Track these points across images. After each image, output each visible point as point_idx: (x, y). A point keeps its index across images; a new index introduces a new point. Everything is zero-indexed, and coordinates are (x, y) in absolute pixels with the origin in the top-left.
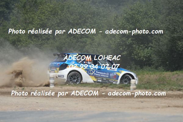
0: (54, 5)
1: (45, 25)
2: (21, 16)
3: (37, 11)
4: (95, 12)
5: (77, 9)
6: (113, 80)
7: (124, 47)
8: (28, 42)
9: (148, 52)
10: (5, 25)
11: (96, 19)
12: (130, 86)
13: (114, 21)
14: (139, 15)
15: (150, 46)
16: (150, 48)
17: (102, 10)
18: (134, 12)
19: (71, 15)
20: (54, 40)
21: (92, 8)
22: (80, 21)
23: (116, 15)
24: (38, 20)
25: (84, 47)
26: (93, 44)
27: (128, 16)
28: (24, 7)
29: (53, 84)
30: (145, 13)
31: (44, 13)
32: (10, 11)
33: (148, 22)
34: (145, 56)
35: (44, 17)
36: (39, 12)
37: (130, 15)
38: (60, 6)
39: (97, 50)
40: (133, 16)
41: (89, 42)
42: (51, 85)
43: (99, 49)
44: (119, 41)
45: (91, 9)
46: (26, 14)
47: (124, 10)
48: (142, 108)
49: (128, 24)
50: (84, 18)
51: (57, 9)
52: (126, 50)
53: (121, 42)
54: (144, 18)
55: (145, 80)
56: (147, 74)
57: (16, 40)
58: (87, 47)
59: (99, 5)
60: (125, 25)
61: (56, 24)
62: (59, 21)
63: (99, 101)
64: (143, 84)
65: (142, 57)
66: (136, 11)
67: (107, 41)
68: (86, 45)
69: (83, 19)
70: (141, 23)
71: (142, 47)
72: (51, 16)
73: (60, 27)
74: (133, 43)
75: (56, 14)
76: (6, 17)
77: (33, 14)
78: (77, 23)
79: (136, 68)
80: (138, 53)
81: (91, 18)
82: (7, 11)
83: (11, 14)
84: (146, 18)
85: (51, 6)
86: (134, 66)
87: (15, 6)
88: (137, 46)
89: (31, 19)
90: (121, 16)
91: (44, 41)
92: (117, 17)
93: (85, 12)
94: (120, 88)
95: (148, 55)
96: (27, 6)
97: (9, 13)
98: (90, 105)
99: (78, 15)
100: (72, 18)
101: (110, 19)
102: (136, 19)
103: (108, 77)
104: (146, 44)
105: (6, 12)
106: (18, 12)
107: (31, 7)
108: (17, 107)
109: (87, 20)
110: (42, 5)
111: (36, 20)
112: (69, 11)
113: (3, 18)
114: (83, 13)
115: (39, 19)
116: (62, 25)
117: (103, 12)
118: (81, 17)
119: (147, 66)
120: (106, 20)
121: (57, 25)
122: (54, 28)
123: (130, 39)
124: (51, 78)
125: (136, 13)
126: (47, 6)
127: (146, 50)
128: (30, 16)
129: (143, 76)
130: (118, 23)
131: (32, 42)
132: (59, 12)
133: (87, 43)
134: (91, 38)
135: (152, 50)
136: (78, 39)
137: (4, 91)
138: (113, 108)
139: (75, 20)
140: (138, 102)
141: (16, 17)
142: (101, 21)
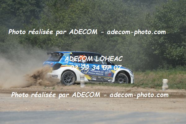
0: (85, 3)
1: (75, 24)
2: (52, 15)
3: (68, 10)
4: (127, 11)
5: (109, 7)
6: (108, 78)
7: (156, 46)
8: (59, 41)
9: (180, 50)
10: (35, 24)
11: (128, 18)
12: (162, 85)
13: (146, 19)
14: (171, 13)
15: (182, 45)
16: (182, 47)
17: (134, 8)
18: (166, 10)
19: (103, 13)
20: (85, 39)
21: (124, 6)
22: (111, 20)
23: (148, 13)
24: (69, 19)
25: (115, 46)
26: (124, 42)
27: (160, 14)
28: (55, 5)
29: (83, 83)
30: (177, 11)
31: (75, 12)
32: (41, 9)
33: (180, 20)
34: (178, 55)
35: (75, 15)
36: (70, 10)
37: (162, 13)
38: (90, 4)
39: (128, 49)
40: (165, 15)
41: (120, 41)
42: (81, 84)
43: (130, 48)
44: (151, 39)
45: (122, 8)
46: (56, 12)
47: (156, 9)
48: (174, 108)
49: (160, 22)
50: (116, 17)
51: (88, 7)
52: (158, 49)
53: (153, 41)
54: (177, 16)
55: (178, 80)
56: (180, 73)
57: (47, 39)
58: (118, 46)
59: (130, 3)
60: (157, 23)
61: (86, 23)
62: (89, 20)
63: (130, 101)
64: (175, 84)
65: (174, 56)
66: (169, 9)
67: (139, 40)
68: (117, 44)
69: (114, 17)
70: (173, 21)
71: (174, 46)
72: (82, 15)
73: (91, 25)
74: (166, 42)
75: (87, 12)
76: (37, 15)
77: (64, 12)
78: (108, 22)
79: (168, 67)
80: (171, 52)
81: (122, 16)
82: (38, 9)
83: (42, 12)
84: (179, 16)
85: (82, 4)
86: (167, 65)
87: (46, 4)
88: (169, 44)
89: (62, 17)
90: (153, 14)
91: (74, 40)
92: (148, 15)
93: (116, 10)
94: (152, 88)
95: (181, 54)
96: (58, 4)
97: (40, 11)
98: (121, 105)
99: (110, 13)
100: (103, 16)
101: (142, 18)
102: (168, 17)
103: (103, 75)
104: (179, 43)
105: (36, 11)
106: (49, 10)
107: (62, 5)
108: (47, 106)
109: (118, 19)
110: (73, 3)
111: (67, 19)
112: (100, 9)
113: (33, 17)
114: (115, 11)
115: (70, 17)
116: (93, 24)
117: (135, 10)
118: (112, 15)
119: (179, 65)
120: (138, 18)
121: (88, 23)
122: (85, 26)
123: (162, 38)
124: (82, 77)
125: (169, 12)
126: (78, 5)
127: (179, 49)
128: (60, 15)
129: (176, 75)
130: (150, 21)
131: (63, 41)
132: (90, 10)
133: (118, 42)
134: (122, 37)
135: (185, 49)
136: (109, 38)
137: (34, 91)
138: (145, 108)
139: (106, 19)
140: (170, 102)
141: (47, 15)
142: (133, 20)
